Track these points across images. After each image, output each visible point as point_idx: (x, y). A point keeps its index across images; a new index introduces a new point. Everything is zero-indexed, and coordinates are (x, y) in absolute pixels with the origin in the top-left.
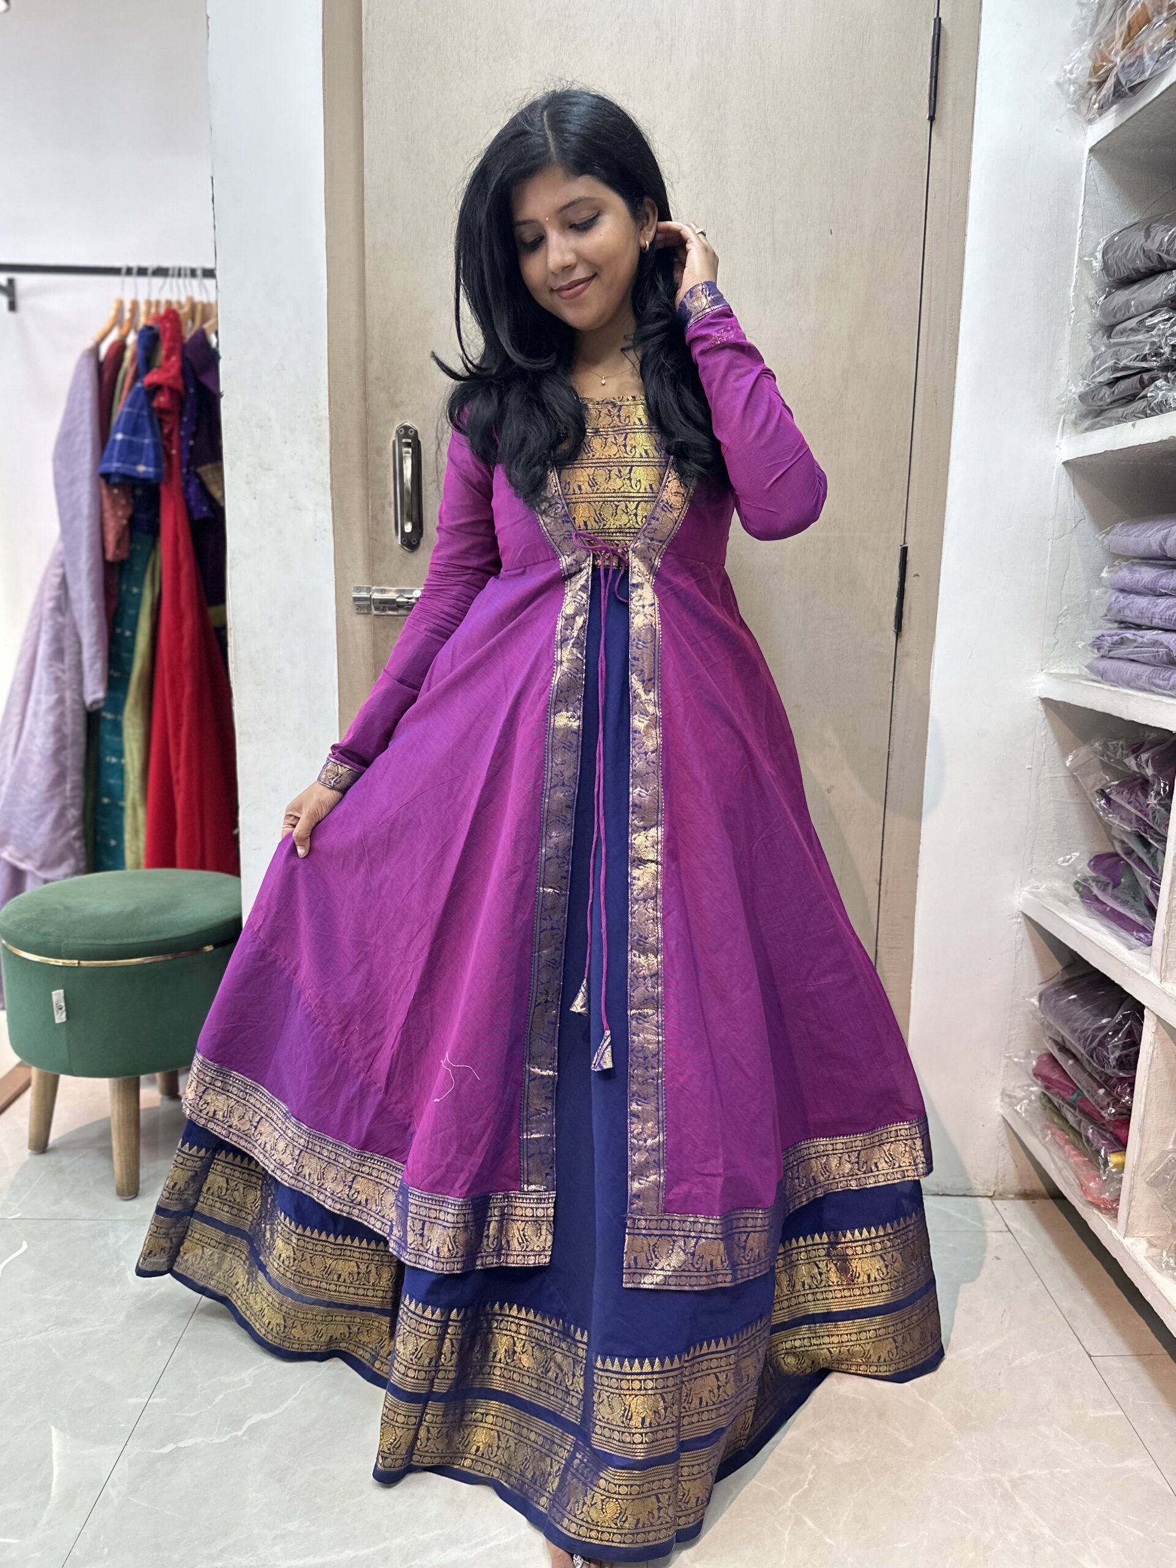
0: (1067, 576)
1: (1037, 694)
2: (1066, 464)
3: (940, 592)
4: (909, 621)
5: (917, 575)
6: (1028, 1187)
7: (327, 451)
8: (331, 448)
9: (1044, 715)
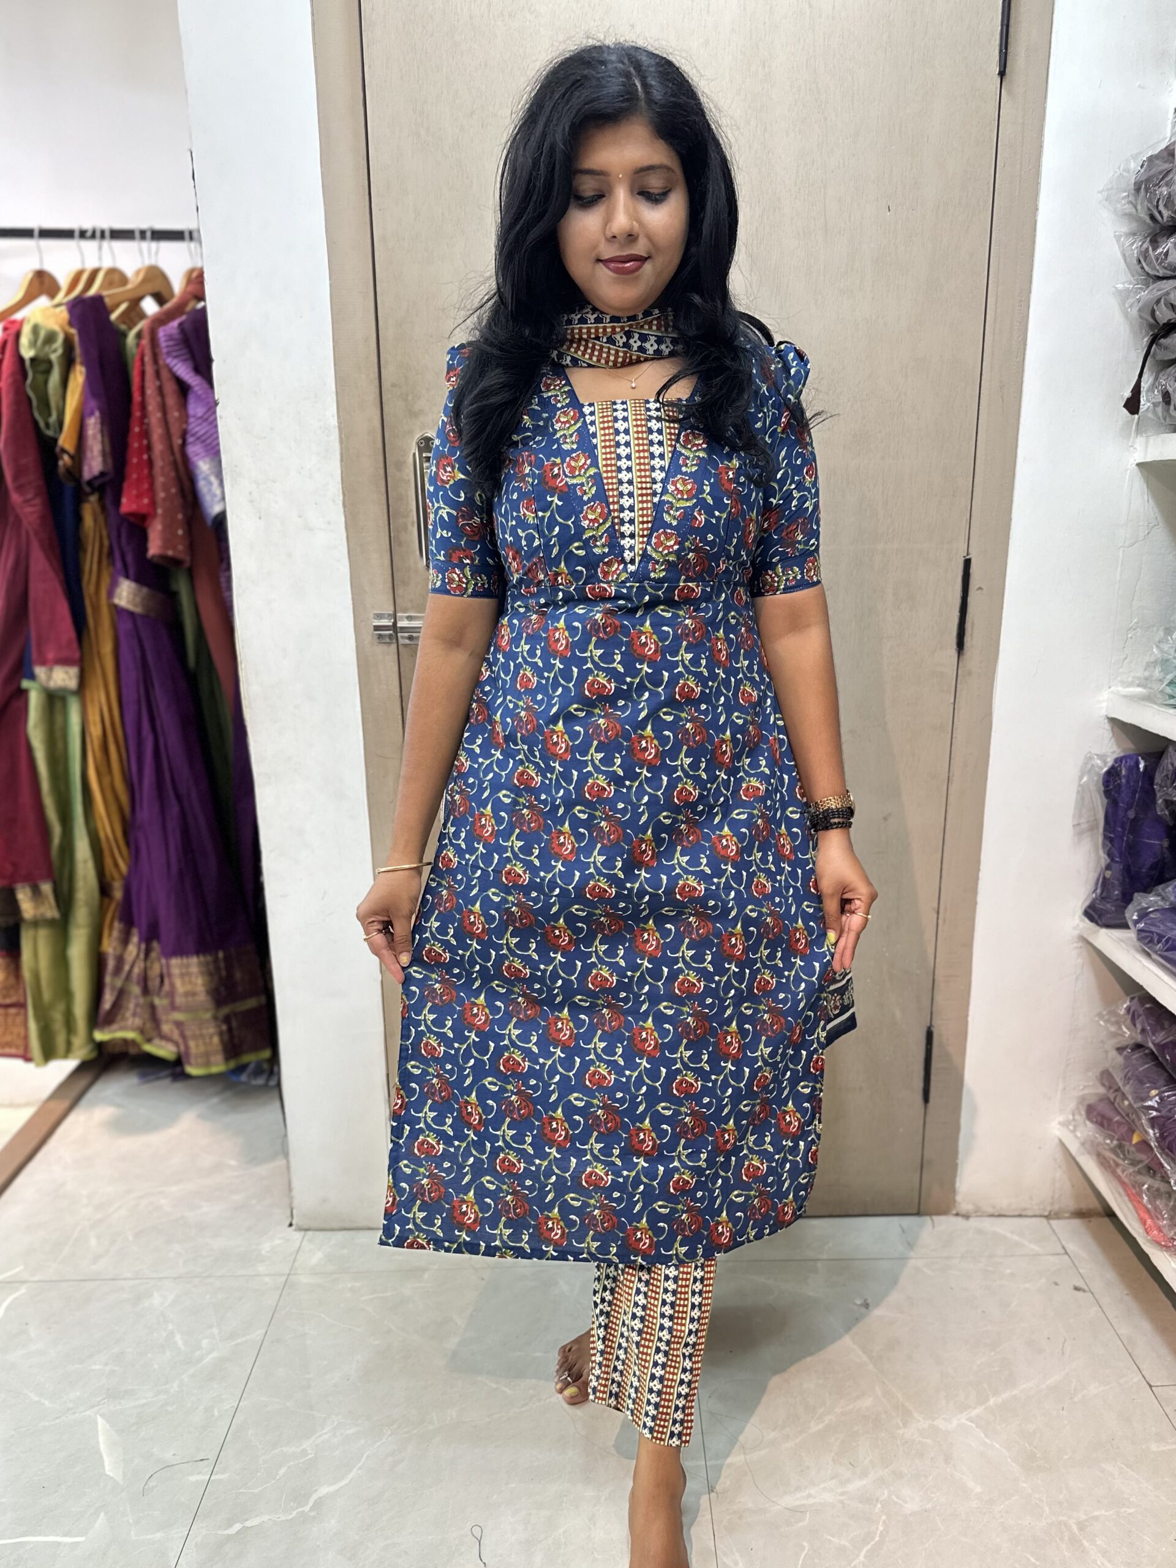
0: (1138, 587)
1: (1103, 712)
2: (1138, 465)
3: (1005, 606)
4: (972, 638)
5: (980, 588)
6: (1084, 1206)
7: (338, 464)
8: (342, 461)
9: (1111, 735)
